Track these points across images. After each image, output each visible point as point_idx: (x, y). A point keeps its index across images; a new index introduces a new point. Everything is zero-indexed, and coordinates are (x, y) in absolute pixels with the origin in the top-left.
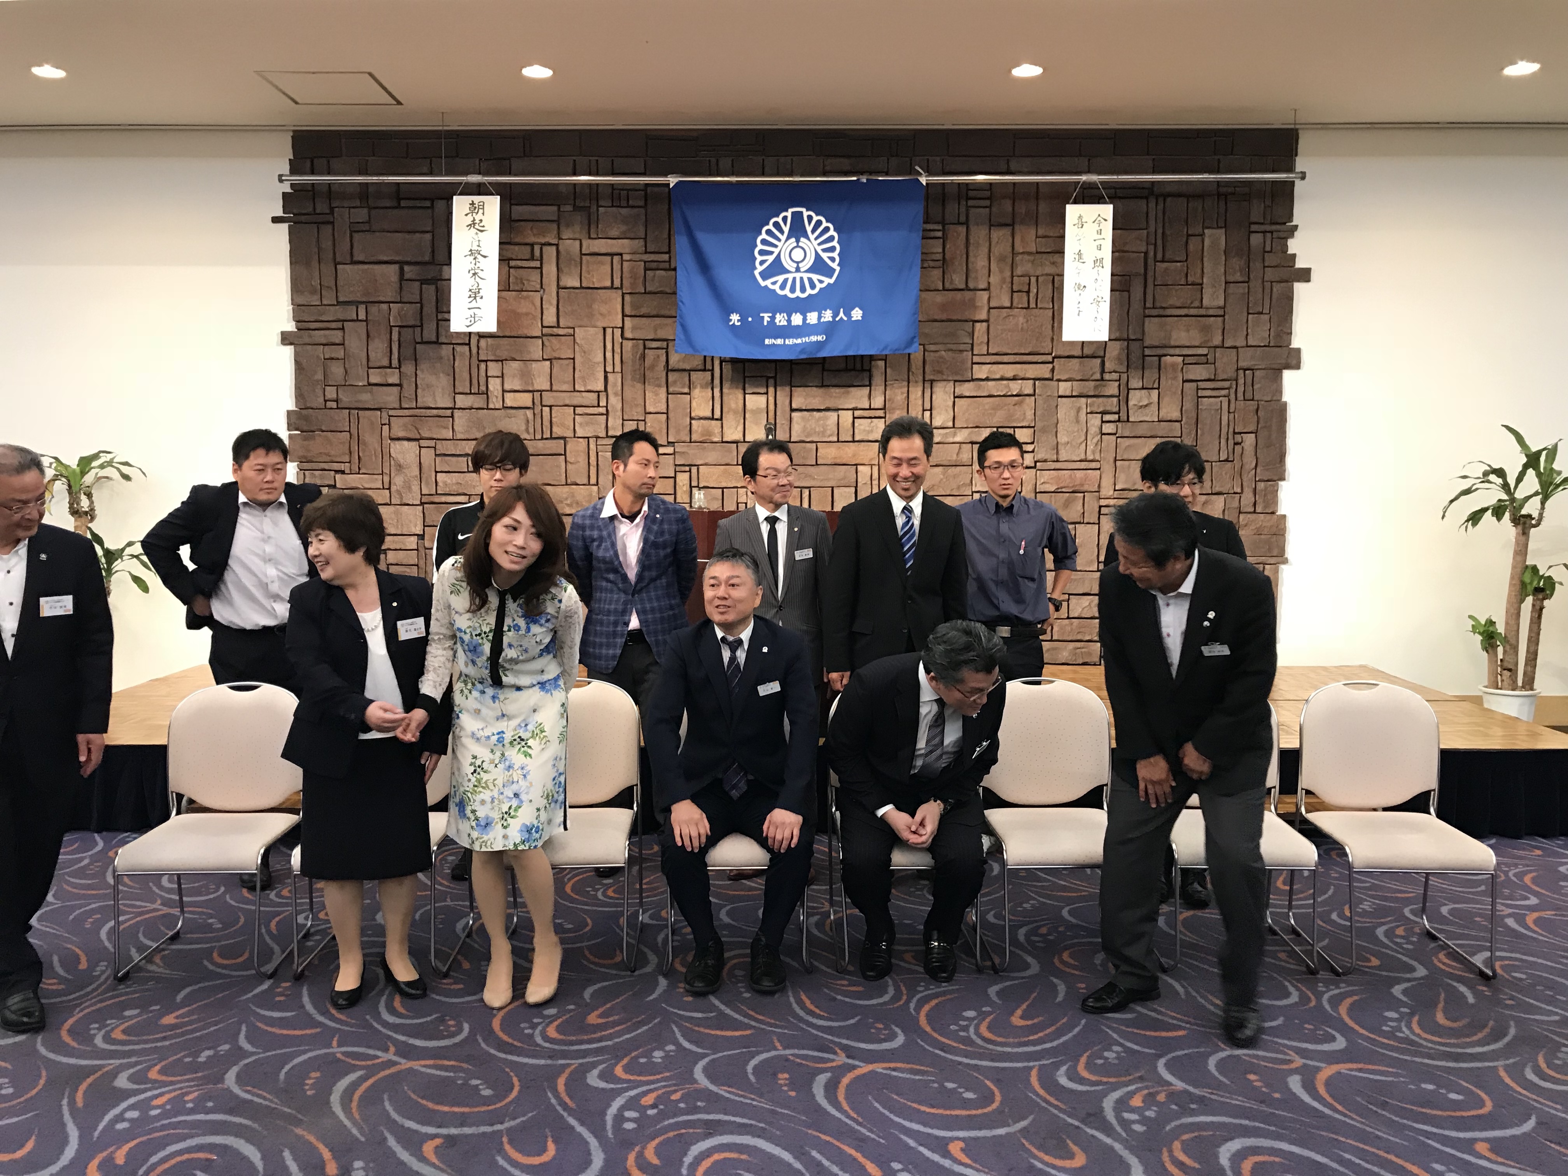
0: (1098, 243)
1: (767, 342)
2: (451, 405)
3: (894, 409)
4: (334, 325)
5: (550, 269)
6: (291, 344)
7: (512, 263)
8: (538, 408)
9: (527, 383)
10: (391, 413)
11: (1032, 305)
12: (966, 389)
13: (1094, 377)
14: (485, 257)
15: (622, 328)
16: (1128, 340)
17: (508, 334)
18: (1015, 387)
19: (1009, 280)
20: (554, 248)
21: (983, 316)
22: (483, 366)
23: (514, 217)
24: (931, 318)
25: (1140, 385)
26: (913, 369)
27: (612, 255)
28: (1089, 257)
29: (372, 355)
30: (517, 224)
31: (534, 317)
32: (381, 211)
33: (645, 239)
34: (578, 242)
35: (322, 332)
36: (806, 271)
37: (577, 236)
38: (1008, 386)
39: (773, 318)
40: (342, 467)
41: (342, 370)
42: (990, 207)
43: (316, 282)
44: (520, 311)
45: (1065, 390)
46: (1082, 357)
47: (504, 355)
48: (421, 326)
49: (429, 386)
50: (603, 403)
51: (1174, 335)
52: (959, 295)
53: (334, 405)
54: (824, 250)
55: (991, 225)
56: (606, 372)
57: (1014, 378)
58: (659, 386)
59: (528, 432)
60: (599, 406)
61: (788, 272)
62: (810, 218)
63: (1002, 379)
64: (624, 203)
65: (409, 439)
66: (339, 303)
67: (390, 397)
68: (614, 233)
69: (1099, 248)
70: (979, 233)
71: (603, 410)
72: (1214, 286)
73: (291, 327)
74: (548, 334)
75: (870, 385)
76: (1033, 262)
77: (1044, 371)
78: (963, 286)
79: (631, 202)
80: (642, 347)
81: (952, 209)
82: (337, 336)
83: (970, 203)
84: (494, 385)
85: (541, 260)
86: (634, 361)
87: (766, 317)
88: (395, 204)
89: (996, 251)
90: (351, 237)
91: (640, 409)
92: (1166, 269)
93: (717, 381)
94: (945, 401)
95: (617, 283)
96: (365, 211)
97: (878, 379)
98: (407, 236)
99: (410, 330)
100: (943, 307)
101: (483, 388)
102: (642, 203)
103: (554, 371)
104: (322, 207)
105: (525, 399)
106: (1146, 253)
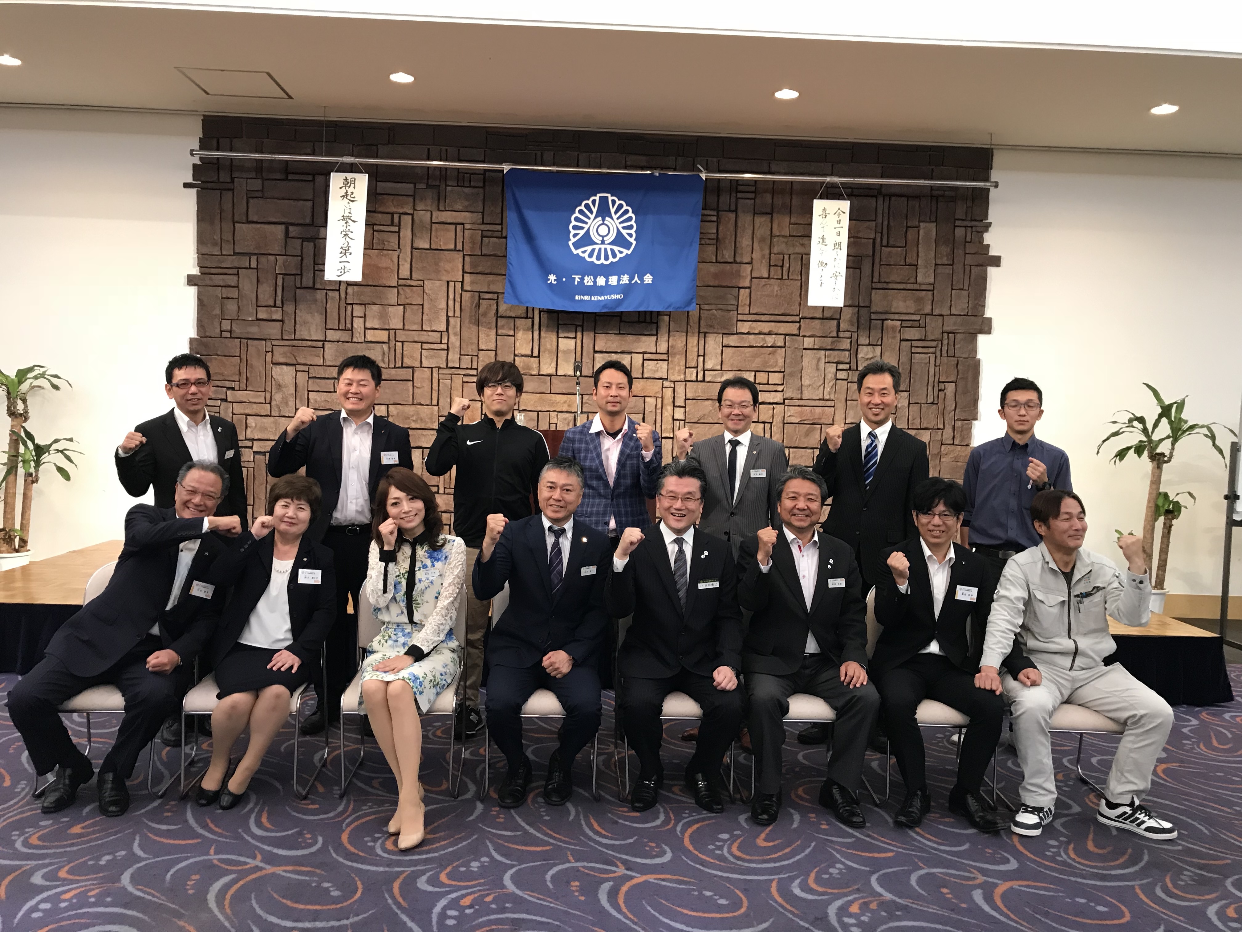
0: (838, 230)
1: (577, 297)
2: (323, 338)
3: (675, 354)
4: (230, 271)
5: (406, 233)
6: (195, 285)
7: (376, 228)
8: (392, 343)
9: (384, 323)
10: (274, 343)
11: (785, 277)
12: (732, 340)
13: (831, 335)
14: (354, 222)
15: (462, 282)
16: (859, 306)
17: (370, 283)
18: (770, 340)
19: (767, 256)
20: (410, 217)
21: (747, 284)
22: (349, 308)
23: (378, 191)
24: (706, 284)
25: (867, 342)
26: (691, 323)
27: (456, 224)
28: (830, 241)
29: (261, 296)
30: (380, 197)
31: (392, 271)
32: (274, 182)
33: (483, 213)
34: (429, 213)
35: (221, 277)
36: (610, 244)
37: (429, 208)
38: (764, 339)
39: (582, 279)
40: (233, 385)
41: (235, 307)
42: (754, 199)
43: (217, 237)
44: (380, 265)
45: (809, 344)
46: (823, 319)
47: (366, 300)
48: (301, 275)
49: (305, 323)
50: (445, 341)
51: (895, 304)
52: (728, 267)
53: (228, 335)
54: (624, 228)
55: (754, 214)
56: (448, 316)
57: (770, 334)
58: (490, 328)
59: (384, 362)
60: (441, 343)
61: (596, 244)
62: (614, 202)
63: (760, 333)
64: (466, 184)
65: (287, 364)
66: (235, 254)
67: (273, 330)
68: (458, 207)
69: (839, 234)
70: (745, 219)
71: (445, 347)
72: (926, 267)
73: (195, 271)
74: (402, 285)
75: (657, 335)
76: (786, 243)
77: (793, 328)
78: (732, 260)
79: (472, 184)
80: (477, 298)
81: (725, 199)
82: (232, 280)
83: (739, 195)
84: (358, 324)
85: (399, 226)
86: (471, 309)
87: (577, 278)
88: (283, 177)
89: (759, 233)
90: (247, 203)
91: (475, 347)
92: (890, 252)
93: (536, 327)
94: (715, 349)
95: (459, 247)
96: (260, 181)
97: (664, 330)
98: (291, 202)
99: (292, 277)
100: (716, 276)
101: (349, 326)
102: (481, 184)
103: (406, 314)
104: (224, 176)
105: (383, 336)
106: (874, 240)
